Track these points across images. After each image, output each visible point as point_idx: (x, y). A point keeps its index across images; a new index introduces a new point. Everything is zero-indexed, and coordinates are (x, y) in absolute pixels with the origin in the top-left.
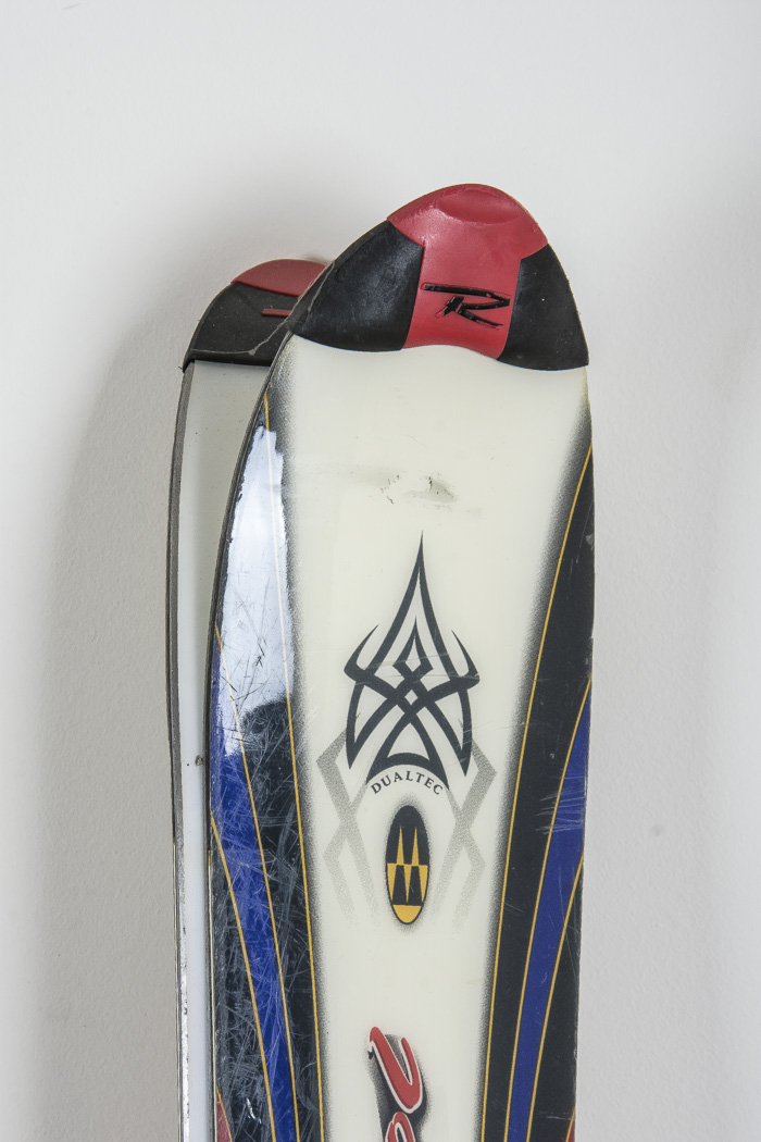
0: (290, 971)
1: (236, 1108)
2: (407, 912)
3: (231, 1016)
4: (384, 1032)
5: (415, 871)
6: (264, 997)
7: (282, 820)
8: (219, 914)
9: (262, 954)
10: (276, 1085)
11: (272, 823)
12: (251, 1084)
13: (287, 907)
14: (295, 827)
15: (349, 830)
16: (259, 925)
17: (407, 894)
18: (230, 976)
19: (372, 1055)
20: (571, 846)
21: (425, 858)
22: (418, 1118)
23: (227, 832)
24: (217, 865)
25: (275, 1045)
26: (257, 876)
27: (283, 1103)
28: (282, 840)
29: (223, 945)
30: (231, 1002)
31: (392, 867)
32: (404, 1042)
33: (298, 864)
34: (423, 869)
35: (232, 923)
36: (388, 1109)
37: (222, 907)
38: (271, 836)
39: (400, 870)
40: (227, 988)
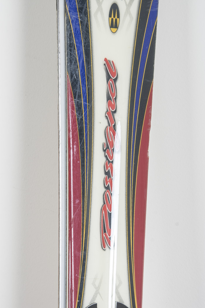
0: (85, 43)
1: (72, 76)
2: (114, 30)
3: (71, 54)
4: (108, 59)
5: (116, 20)
6: (78, 50)
7: (83, 6)
8: (68, 29)
9: (78, 39)
10: (81, 71)
11: (81, 6)
12: (75, 70)
13: (85, 27)
14: (87, 7)
15: (100, 9)
16: (78, 32)
17: (114, 25)
18: (70, 44)
19: (105, 64)
20: (154, 15)
21: (118, 17)
22: (115, 80)
23: (70, 8)
24: (67, 16)
25: (81, 61)
26: (77, 20)
27: (83, 75)
28: (83, 11)
29: (69, 37)
30: (71, 50)
31: (110, 19)
32: (112, 62)
33: (87, 17)
34: (118, 19)
35: (71, 31)
36: (108, 78)
37: (68, 27)
38: (81, 9)
39: (112, 19)
40: (70, 47)
